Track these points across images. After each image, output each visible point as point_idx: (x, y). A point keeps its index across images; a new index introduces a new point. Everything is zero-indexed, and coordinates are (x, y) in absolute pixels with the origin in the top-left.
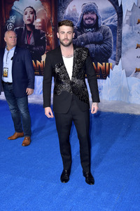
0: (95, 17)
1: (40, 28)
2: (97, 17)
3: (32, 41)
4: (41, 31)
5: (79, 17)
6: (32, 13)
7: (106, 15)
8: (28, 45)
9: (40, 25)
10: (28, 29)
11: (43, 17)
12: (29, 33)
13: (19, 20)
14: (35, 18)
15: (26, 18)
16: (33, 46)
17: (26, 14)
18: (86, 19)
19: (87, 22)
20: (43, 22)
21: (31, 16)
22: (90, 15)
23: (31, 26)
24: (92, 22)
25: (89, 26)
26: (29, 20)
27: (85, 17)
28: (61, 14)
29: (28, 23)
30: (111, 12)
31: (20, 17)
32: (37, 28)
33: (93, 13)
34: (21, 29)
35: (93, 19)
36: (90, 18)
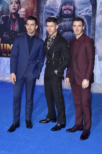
0: (72, 8)
1: (24, 17)
2: (74, 8)
3: (17, 28)
4: (25, 19)
5: (58, 8)
6: (17, 3)
7: (82, 6)
8: (13, 31)
9: (24, 13)
10: (14, 17)
11: (27, 7)
12: (14, 20)
13: (5, 8)
14: (20, 7)
15: (11, 7)
16: (17, 32)
17: (11, 4)
18: (64, 10)
19: (65, 12)
20: (27, 11)
21: (16, 5)
22: (68, 6)
23: (16, 14)
24: (70, 12)
25: (67, 16)
26: (14, 9)
27: (63, 8)
28: (43, 5)
29: (14, 11)
30: (87, 3)
31: (6, 6)
32: (21, 16)
33: (71, 4)
34: (7, 17)
35: (70, 10)
36: (68, 9)
